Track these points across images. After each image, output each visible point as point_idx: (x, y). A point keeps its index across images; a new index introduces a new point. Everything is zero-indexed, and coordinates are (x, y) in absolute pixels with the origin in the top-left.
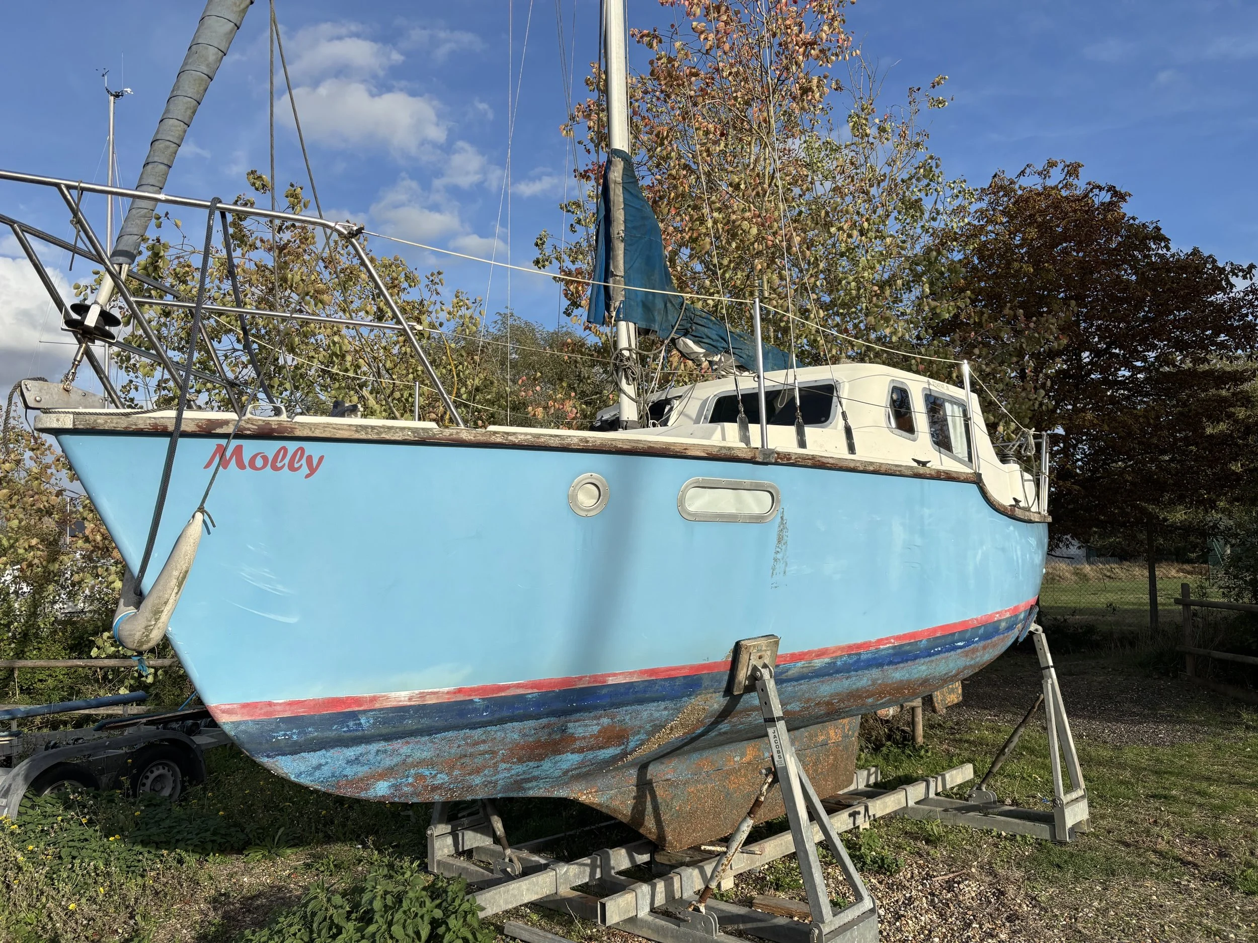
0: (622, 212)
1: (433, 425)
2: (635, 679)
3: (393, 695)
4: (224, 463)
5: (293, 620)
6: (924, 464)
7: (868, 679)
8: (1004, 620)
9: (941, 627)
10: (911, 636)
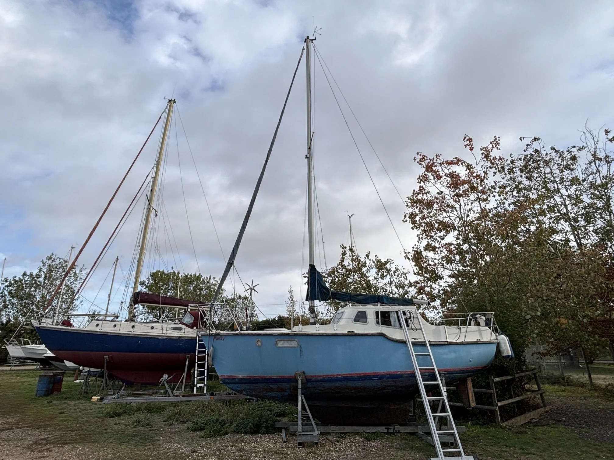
4: (215, 339)
6: (352, 332)
7: (338, 384)
8: (406, 374)
9: (363, 373)
10: (350, 374)
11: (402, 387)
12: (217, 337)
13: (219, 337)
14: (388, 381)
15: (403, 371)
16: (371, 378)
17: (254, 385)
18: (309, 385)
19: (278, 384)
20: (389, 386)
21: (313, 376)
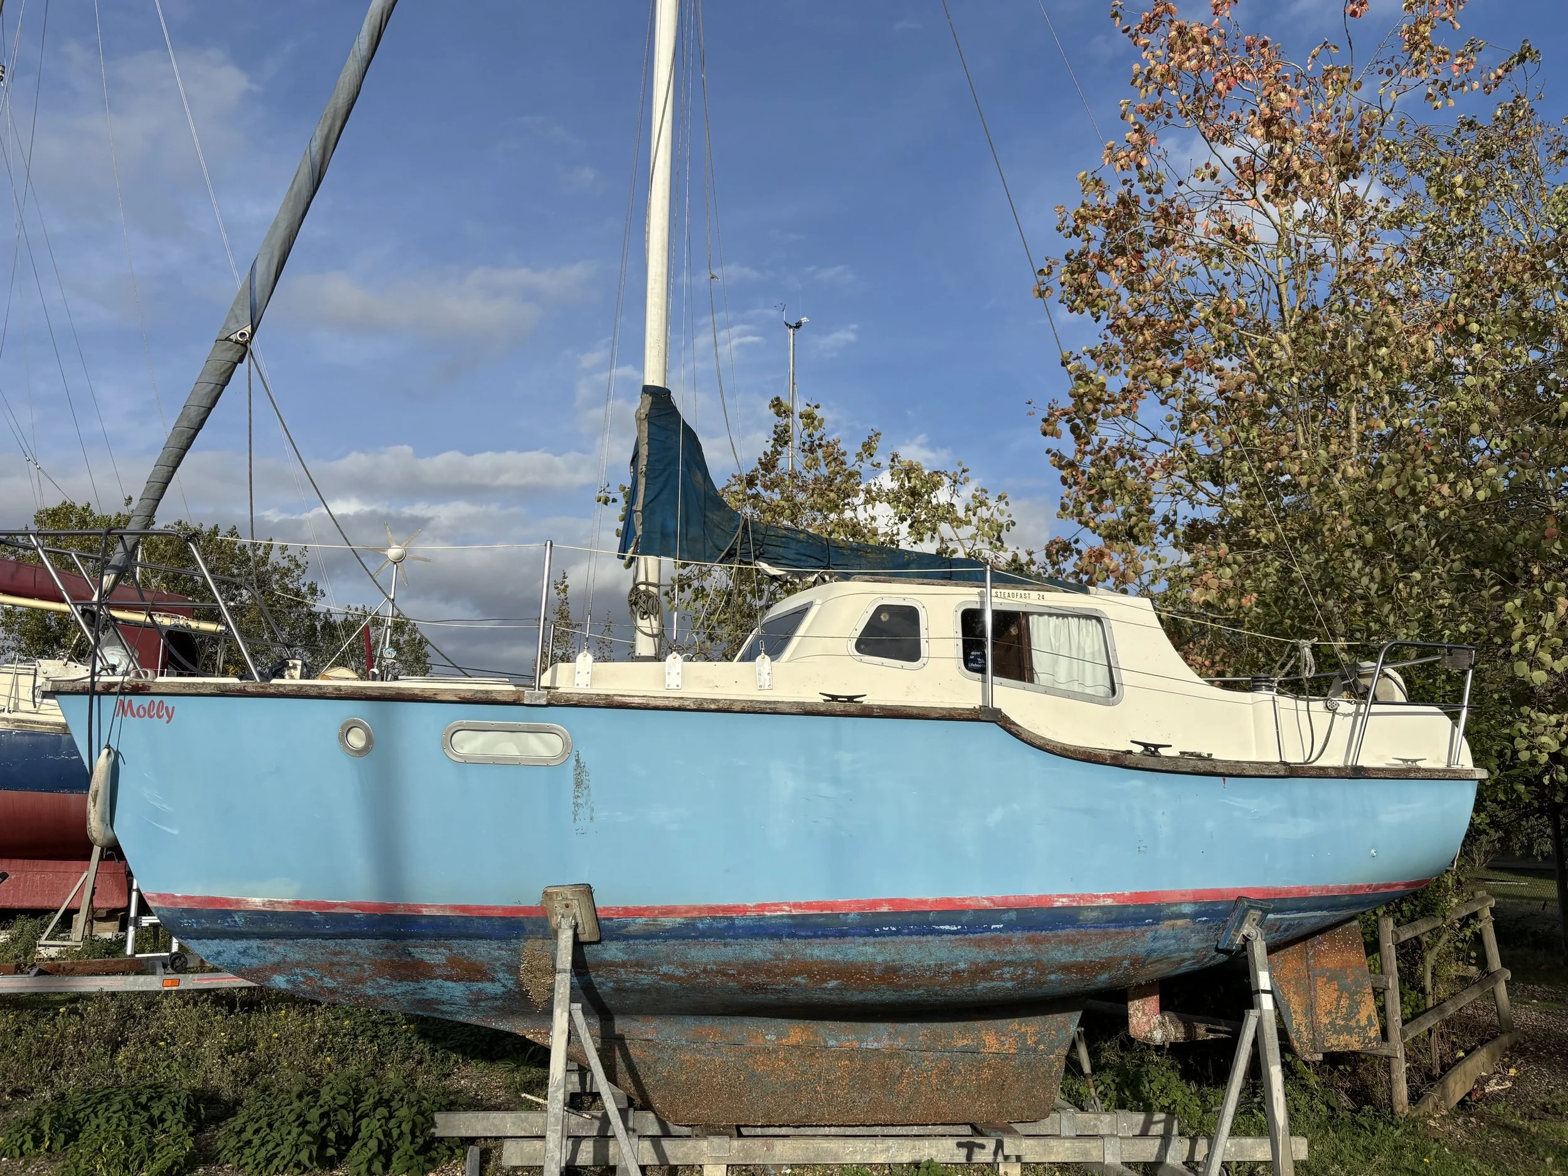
0: (646, 447)
1: (236, 680)
2: (448, 913)
3: (249, 899)
4: (125, 713)
5: (176, 832)
6: (851, 699)
7: (760, 951)
8: (1093, 909)
9: (890, 902)
10: (822, 906)
11: (1066, 968)
12: (137, 701)
13: (145, 701)
14: (1009, 941)
15: (1082, 897)
16: (929, 924)
17: (331, 943)
18: (613, 951)
19: (454, 943)
20: (1009, 964)
21: (639, 912)
